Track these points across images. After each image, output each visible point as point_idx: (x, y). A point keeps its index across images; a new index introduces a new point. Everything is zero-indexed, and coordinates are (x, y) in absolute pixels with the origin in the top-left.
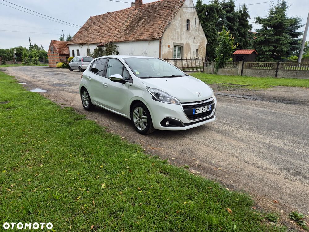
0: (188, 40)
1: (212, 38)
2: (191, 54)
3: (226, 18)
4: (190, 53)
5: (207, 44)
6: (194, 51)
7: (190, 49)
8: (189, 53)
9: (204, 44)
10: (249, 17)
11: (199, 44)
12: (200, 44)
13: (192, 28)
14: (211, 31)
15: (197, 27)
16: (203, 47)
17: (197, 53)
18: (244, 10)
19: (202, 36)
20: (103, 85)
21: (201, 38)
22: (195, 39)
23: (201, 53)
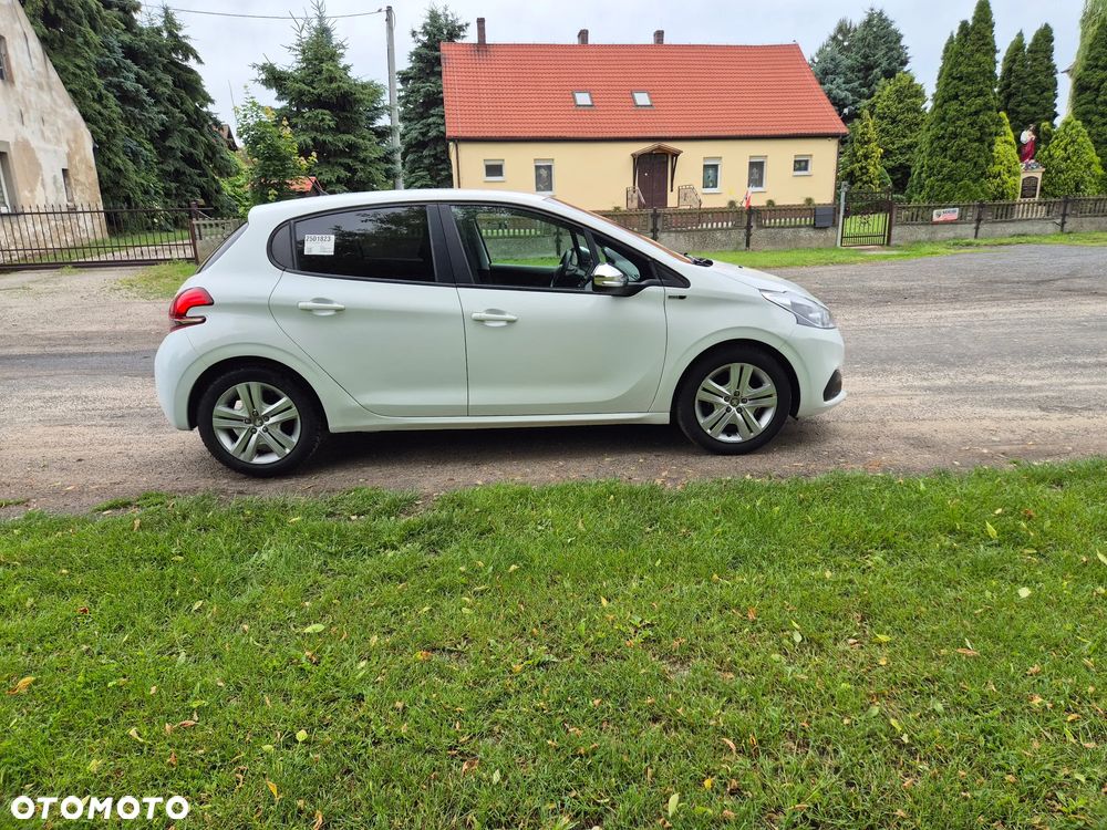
0: (18, 125)
1: (102, 124)
2: (47, 187)
3: (120, 50)
4: (43, 185)
5: (94, 149)
6: (55, 177)
7: (35, 166)
8: (39, 184)
9: (84, 149)
10: (197, 57)
11: (66, 149)
12: (69, 146)
13: (23, 74)
14: (88, 93)
15: (39, 73)
16: (84, 160)
17: (67, 185)
18: (167, 28)
19: (68, 112)
20: (481, 321)
21: (67, 123)
22: (46, 125)
23: (82, 184)
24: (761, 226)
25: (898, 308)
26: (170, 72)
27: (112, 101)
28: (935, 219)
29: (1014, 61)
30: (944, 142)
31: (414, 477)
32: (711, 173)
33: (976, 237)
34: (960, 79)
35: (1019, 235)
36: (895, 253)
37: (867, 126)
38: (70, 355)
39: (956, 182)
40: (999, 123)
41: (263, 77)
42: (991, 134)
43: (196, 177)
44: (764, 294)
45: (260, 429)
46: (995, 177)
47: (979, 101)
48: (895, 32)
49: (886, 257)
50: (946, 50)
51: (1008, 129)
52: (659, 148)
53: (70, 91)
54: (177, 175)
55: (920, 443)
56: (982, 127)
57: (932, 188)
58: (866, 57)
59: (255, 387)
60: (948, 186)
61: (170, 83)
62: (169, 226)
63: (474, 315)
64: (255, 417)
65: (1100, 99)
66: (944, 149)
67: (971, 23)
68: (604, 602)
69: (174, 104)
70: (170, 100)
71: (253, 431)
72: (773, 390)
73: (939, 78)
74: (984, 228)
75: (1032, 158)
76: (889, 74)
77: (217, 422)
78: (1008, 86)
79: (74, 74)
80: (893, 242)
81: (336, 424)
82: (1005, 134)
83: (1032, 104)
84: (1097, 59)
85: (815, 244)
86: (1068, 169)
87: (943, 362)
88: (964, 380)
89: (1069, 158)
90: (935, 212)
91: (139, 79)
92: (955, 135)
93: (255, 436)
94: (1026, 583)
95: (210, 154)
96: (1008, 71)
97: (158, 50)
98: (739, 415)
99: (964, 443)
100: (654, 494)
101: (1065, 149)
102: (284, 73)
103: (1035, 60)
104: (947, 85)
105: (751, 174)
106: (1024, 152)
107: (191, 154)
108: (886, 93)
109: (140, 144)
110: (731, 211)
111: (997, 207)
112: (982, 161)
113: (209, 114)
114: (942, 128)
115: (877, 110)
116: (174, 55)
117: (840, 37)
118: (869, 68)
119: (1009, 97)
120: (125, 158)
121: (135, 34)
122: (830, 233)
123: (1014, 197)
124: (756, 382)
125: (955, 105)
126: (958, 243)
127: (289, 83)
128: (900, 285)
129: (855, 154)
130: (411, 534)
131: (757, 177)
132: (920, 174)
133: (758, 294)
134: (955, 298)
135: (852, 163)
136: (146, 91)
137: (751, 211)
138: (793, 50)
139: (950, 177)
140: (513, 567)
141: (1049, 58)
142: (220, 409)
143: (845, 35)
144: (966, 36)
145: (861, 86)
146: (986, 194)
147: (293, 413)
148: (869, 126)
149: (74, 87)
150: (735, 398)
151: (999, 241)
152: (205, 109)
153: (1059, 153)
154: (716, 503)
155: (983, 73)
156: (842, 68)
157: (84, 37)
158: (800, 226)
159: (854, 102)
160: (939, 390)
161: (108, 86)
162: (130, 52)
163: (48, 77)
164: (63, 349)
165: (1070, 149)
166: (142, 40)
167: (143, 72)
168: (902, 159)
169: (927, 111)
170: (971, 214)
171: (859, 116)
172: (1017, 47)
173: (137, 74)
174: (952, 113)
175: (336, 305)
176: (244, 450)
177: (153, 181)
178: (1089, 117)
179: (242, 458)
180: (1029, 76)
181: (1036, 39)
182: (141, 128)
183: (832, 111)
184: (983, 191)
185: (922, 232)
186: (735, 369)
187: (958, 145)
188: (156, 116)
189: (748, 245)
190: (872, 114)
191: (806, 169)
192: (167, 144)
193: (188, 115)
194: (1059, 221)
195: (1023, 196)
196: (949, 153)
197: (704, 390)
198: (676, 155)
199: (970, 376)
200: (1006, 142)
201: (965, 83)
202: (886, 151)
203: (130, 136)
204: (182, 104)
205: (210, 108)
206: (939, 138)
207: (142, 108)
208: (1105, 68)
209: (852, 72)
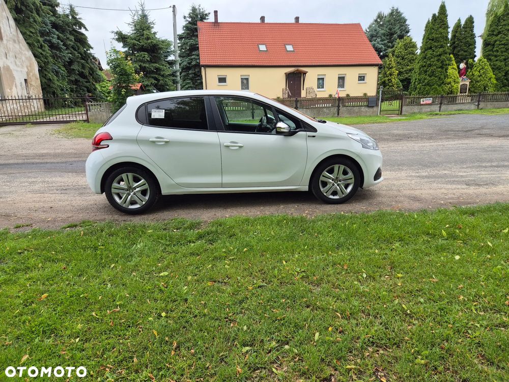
0: (4, 59)
1: (42, 59)
2: (18, 88)
3: (50, 25)
4: (16, 87)
5: (39, 70)
6: (21, 83)
7: (12, 78)
8: (14, 85)
9: (34, 70)
10: (85, 28)
11: (26, 70)
12: (28, 68)
13: (7, 35)
14: (36, 44)
15: (14, 35)
16: (34, 75)
17: (27, 86)
18: (71, 15)
19: (27, 53)
20: (228, 147)
21: (27, 58)
22: (17, 59)
23: (33, 86)
24: (344, 106)
25: (405, 142)
26: (73, 35)
27: (47, 48)
28: (422, 103)
29: (456, 32)
30: (425, 68)
31: (199, 214)
32: (321, 82)
33: (440, 111)
34: (433, 40)
35: (459, 110)
36: (404, 118)
37: (391, 61)
38: (37, 163)
39: (431, 86)
40: (450, 60)
41: (117, 37)
42: (446, 65)
43: (85, 83)
44: (349, 135)
45: (132, 193)
46: (448, 84)
47: (441, 50)
48: (404, 18)
49: (400, 120)
50: (426, 27)
51: (454, 62)
52: (297, 70)
53: (27, 43)
54: (76, 82)
55: (416, 199)
56: (442, 62)
57: (420, 89)
58: (390, 29)
59: (130, 175)
60: (427, 88)
61: (73, 40)
62: (72, 105)
63: (225, 144)
64: (130, 188)
65: (495, 49)
66: (426, 72)
67: (437, 15)
68: (284, 263)
69: (75, 49)
70: (72, 47)
71: (129, 194)
72: (353, 176)
73: (423, 39)
74: (443, 107)
75: (465, 76)
76: (401, 37)
77: (113, 190)
78: (454, 43)
79: (29, 35)
80: (403, 113)
81: (165, 191)
82: (453, 65)
83: (465, 51)
84: (493, 31)
85: (368, 114)
86: (481, 81)
87: (425, 166)
88: (433, 173)
89: (481, 76)
90: (422, 100)
91: (59, 38)
92: (430, 65)
93: (130, 197)
94: (458, 254)
95: (91, 72)
96: (454, 36)
97: (67, 24)
98: (338, 187)
99: (434, 199)
100: (303, 220)
101: (479, 72)
102: (126, 35)
103: (466, 31)
104: (427, 42)
105: (339, 82)
106: (461, 73)
107: (83, 72)
108: (399, 46)
109: (59, 68)
110: (330, 99)
111: (449, 98)
112: (442, 77)
113: (90, 54)
114: (425, 62)
115: (395, 54)
116: (74, 27)
117: (379, 20)
118: (392, 34)
119: (454, 48)
120: (52, 74)
121: (57, 17)
122: (375, 109)
123: (457, 93)
124: (345, 173)
125: (430, 52)
126: (432, 114)
127: (128, 40)
128: (406, 132)
129: (386, 74)
130: (200, 237)
131: (342, 83)
132: (415, 83)
133: (346, 135)
134: (430, 138)
135: (384, 77)
136: (62, 43)
137: (340, 99)
138: (358, 26)
139: (428, 84)
140: (245, 249)
141: (472, 31)
142: (115, 185)
143: (381, 19)
144: (435, 20)
145: (388, 42)
146: (444, 92)
147: (147, 186)
148: (392, 61)
149: (30, 41)
150: (336, 180)
151: (450, 113)
152: (89, 52)
153: (477, 73)
154: (329, 223)
155: (443, 37)
156: (380, 34)
157: (34, 18)
158: (361, 106)
159: (385, 50)
160: (423, 177)
161: (45, 41)
162: (55, 26)
163: (18, 37)
164: (33, 161)
165: (482, 71)
166: (60, 20)
167: (60, 35)
168: (407, 76)
169: (418, 54)
170: (438, 101)
171: (387, 56)
172: (458, 25)
173: (58, 35)
174: (429, 55)
175: (165, 140)
176: (125, 202)
177: (65, 85)
178: (490, 57)
179: (124, 206)
180: (463, 39)
181: (466, 22)
182: (60, 60)
183: (375, 54)
184: (443, 90)
185: (416, 109)
186: (336, 167)
187: (432, 70)
188: (67, 55)
189: (338, 114)
190: (393, 55)
191: (364, 80)
192: (72, 67)
193: (81, 54)
194: (477, 104)
195: (461, 93)
196: (428, 73)
197: (323, 176)
198: (305, 73)
199: (436, 171)
200: (453, 68)
201: (435, 42)
202: (400, 72)
203: (55, 64)
204: (78, 49)
205: (91, 51)
206: (423, 67)
207: (61, 51)
208: (497, 35)
209: (384, 36)
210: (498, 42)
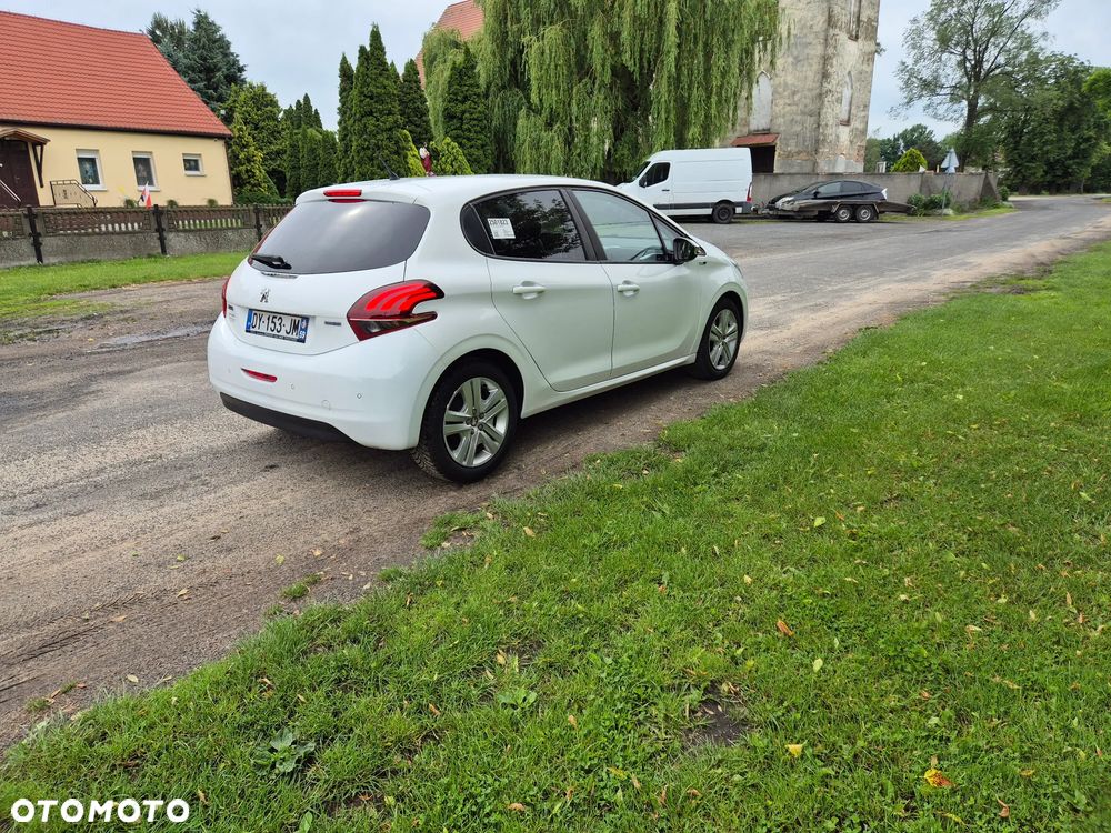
30: (369, 153)
32: (89, 168)
40: (406, 139)
42: (403, 149)
45: (476, 429)
48: (223, 38)
51: (412, 145)
52: (16, 134)
56: (397, 143)
59: (476, 383)
65: (465, 126)
67: (368, 49)
71: (471, 432)
77: (445, 429)
82: (411, 149)
83: (417, 126)
84: (456, 94)
92: (378, 147)
93: (474, 437)
105: (137, 172)
114: (365, 140)
117: (159, 33)
118: (210, 71)
131: (145, 174)
137: (160, 212)
138: (142, 40)
142: (449, 414)
143: (163, 32)
145: (207, 87)
147: (503, 404)
174: (371, 128)
175: (538, 287)
176: (466, 455)
178: (460, 140)
179: (465, 463)
183: (207, 110)
186: (724, 314)
189: (163, 250)
191: (197, 168)
198: (42, 143)
201: (376, 102)
208: (463, 102)
209: (193, 71)
210: (467, 115)
